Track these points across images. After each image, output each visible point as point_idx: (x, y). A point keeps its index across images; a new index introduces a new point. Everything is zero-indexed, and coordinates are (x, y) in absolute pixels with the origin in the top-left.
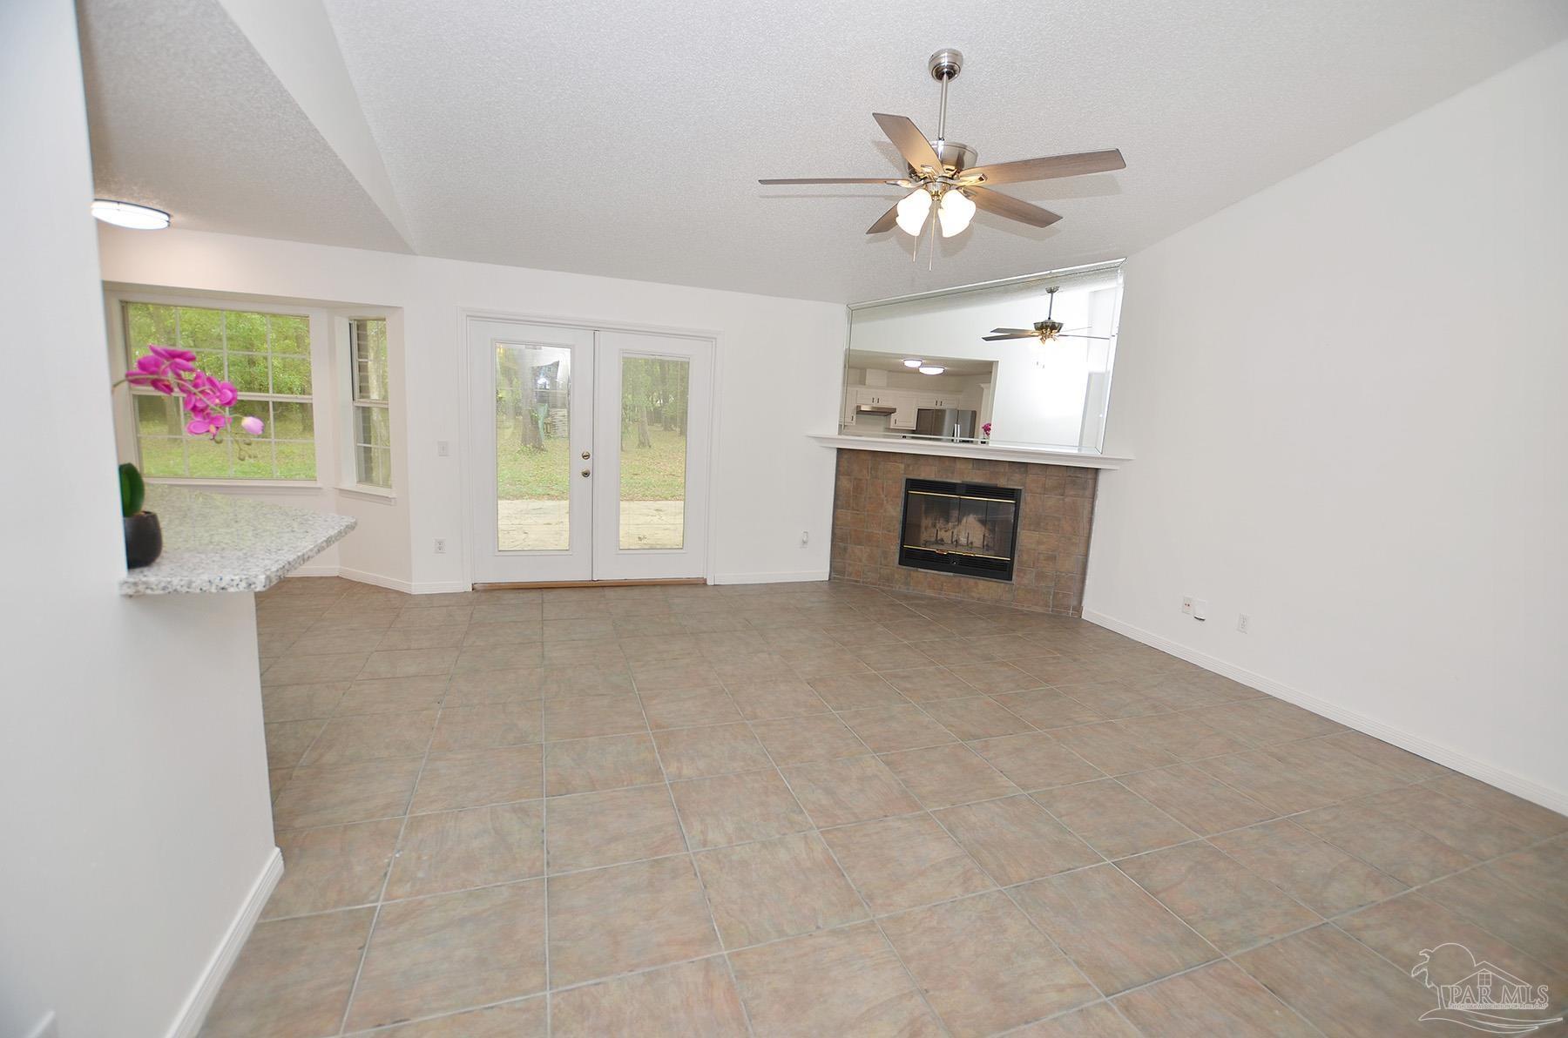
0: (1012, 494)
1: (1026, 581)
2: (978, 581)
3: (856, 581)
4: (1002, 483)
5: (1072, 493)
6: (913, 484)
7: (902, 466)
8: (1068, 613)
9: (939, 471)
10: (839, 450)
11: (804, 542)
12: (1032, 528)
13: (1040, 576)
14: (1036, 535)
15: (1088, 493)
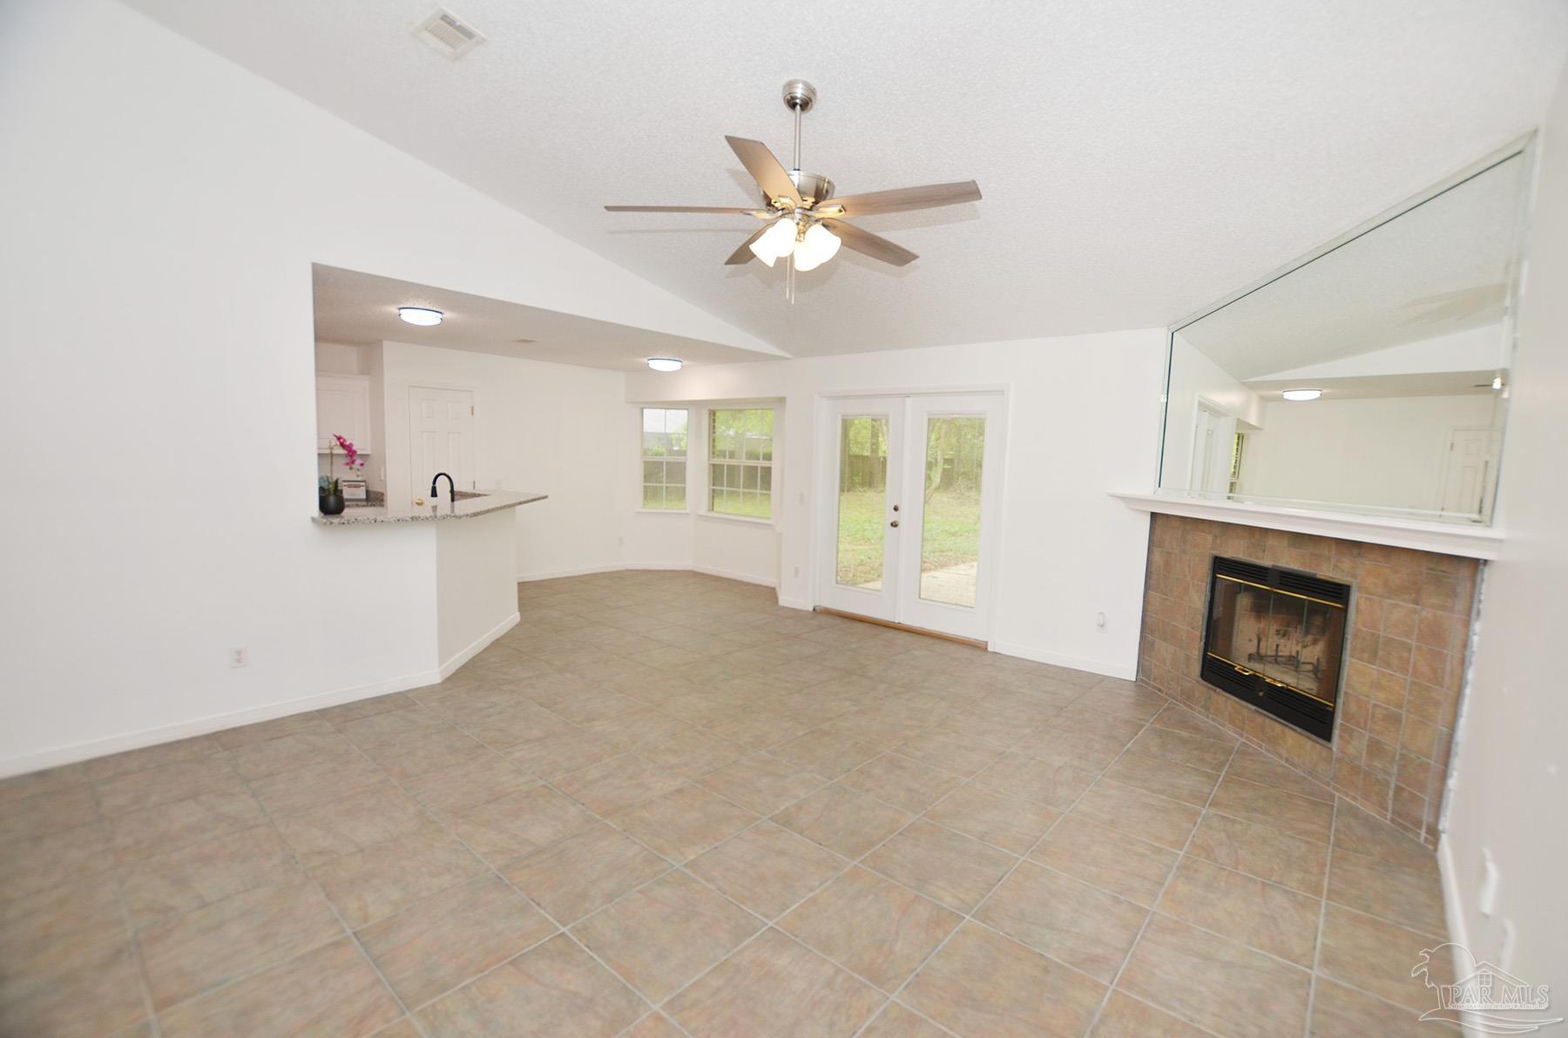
0: (1340, 592)
1: (1351, 750)
2: (1287, 730)
3: (1160, 690)
4: (1325, 572)
5: (1434, 601)
6: (1221, 565)
7: (1210, 538)
8: (1418, 835)
9: (1248, 548)
10: (1154, 515)
11: (1102, 626)
12: (1366, 656)
13: (1375, 748)
14: (1373, 670)
15: (1460, 605)
